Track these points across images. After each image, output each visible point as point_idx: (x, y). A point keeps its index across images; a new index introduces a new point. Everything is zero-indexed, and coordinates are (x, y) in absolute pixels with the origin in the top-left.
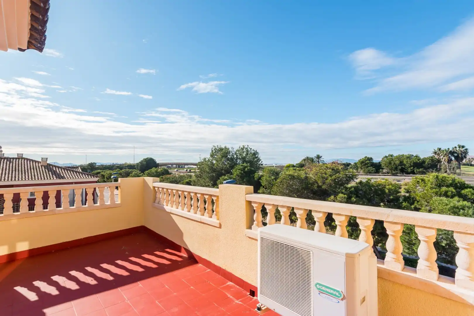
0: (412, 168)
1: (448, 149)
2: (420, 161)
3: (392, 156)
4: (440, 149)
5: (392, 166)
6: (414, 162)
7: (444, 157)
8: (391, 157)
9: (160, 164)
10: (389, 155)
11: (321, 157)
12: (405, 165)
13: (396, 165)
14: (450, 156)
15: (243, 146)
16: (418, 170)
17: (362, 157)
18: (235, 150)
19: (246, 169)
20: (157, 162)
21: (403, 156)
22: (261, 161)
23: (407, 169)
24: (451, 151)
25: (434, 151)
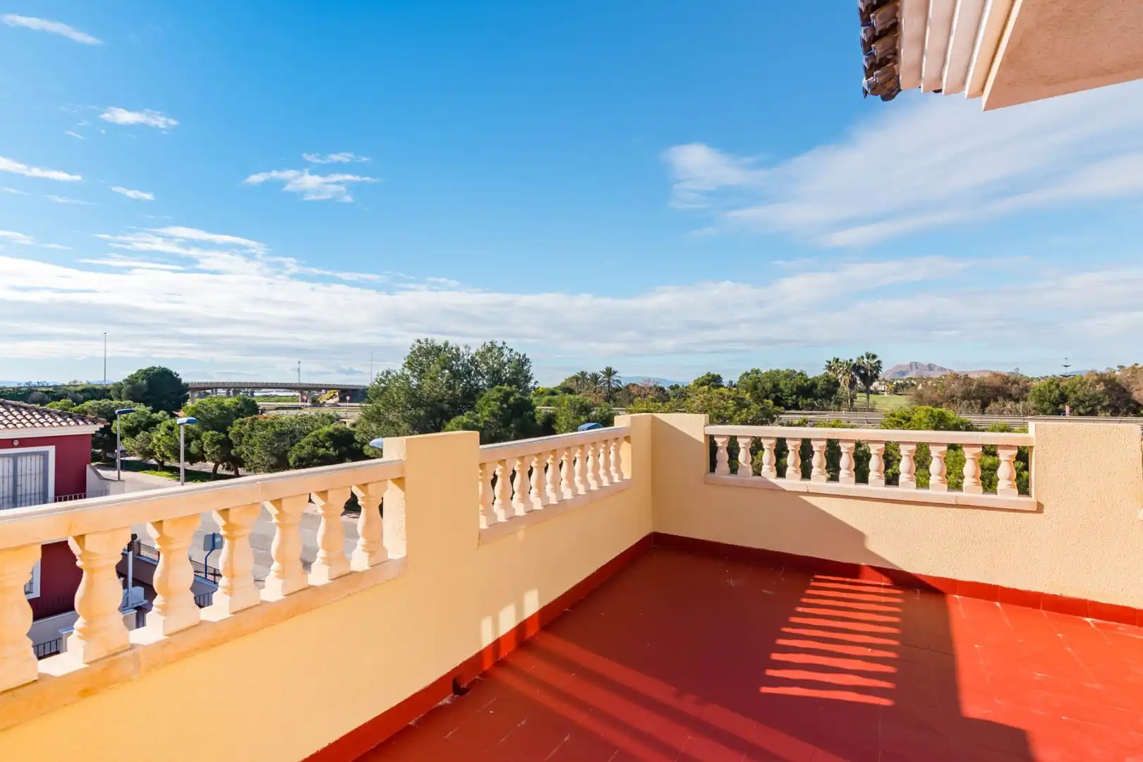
0: (794, 397)
1: (851, 360)
2: (808, 382)
3: (757, 372)
4: (837, 360)
5: (758, 394)
6: (797, 385)
7: (844, 377)
8: (755, 375)
9: (190, 386)
10: (752, 371)
11: (615, 373)
12: (782, 391)
13: (766, 391)
14: (853, 373)
15: (491, 343)
16: (805, 401)
17: (701, 374)
18: (473, 351)
19: (512, 399)
20: (183, 381)
21: (778, 372)
23: (786, 399)
24: (855, 364)
25: (827, 364)
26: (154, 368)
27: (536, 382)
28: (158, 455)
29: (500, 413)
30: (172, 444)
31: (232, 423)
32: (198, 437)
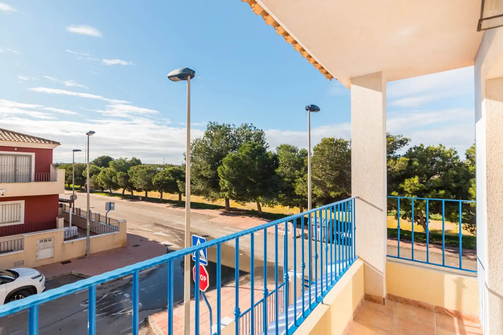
15: (246, 124)
18: (237, 127)
19: (256, 147)
22: (266, 144)
26: (104, 156)
27: (268, 144)
28: (99, 183)
29: (251, 152)
30: (105, 178)
31: (129, 168)
32: (115, 175)
